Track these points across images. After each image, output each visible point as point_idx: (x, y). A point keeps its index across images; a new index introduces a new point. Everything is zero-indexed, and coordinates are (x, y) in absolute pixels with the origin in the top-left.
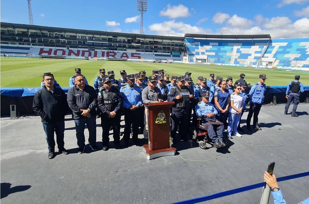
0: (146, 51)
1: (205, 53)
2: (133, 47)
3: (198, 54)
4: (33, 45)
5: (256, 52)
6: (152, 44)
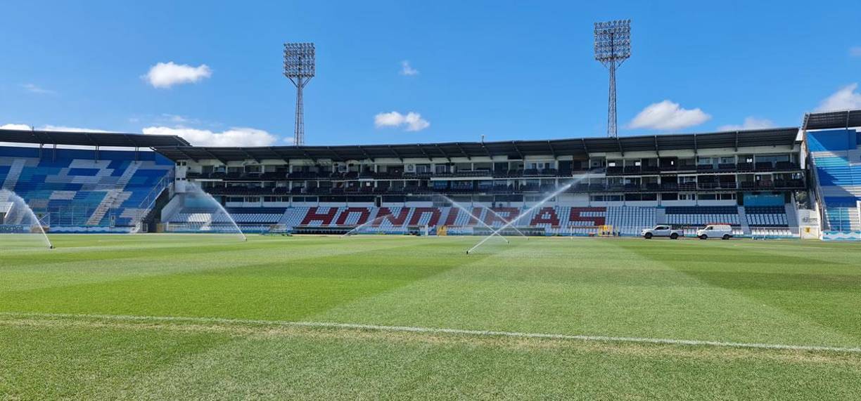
0: (629, 198)
4: (295, 200)
6: (655, 170)
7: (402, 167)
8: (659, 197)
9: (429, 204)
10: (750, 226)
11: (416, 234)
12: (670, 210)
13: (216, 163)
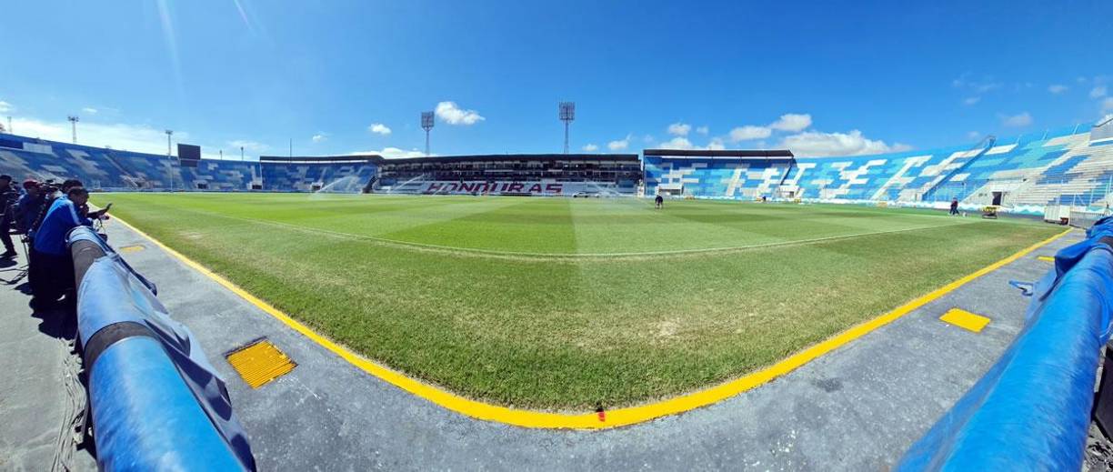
0: (573, 180)
1: (681, 180)
2: (551, 176)
3: (666, 181)
4: (425, 179)
5: (773, 177)
6: (584, 169)
7: (471, 166)
8: (584, 180)
9: (484, 182)
13: (393, 166)
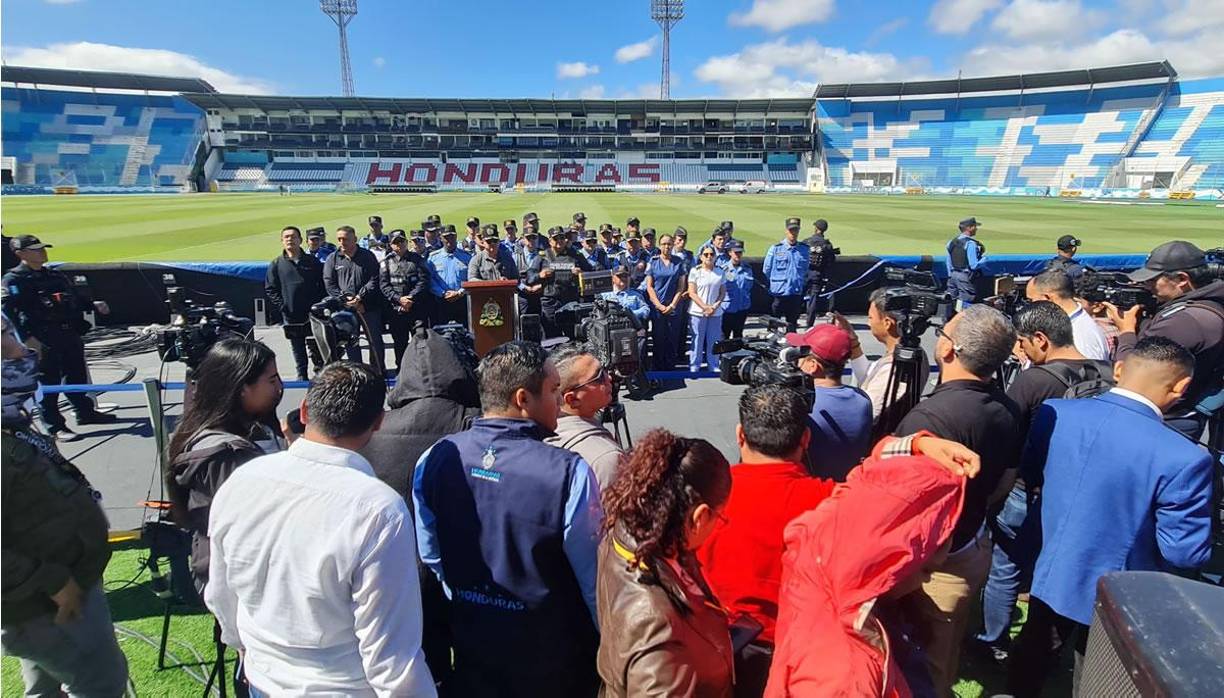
0: (679, 156)
1: (893, 151)
2: (637, 146)
4: (353, 155)
5: (1103, 138)
6: (699, 130)
7: (466, 121)
8: (702, 155)
9: (496, 161)
10: (773, 181)
11: (497, 191)
12: (711, 167)
13: (257, 113)
